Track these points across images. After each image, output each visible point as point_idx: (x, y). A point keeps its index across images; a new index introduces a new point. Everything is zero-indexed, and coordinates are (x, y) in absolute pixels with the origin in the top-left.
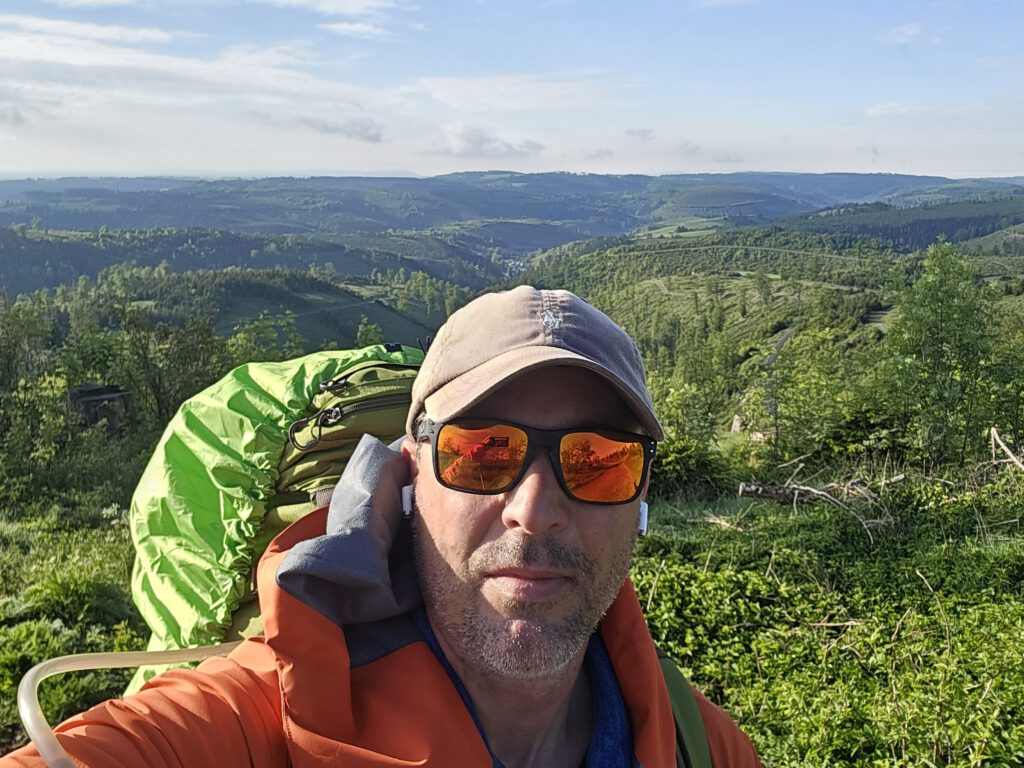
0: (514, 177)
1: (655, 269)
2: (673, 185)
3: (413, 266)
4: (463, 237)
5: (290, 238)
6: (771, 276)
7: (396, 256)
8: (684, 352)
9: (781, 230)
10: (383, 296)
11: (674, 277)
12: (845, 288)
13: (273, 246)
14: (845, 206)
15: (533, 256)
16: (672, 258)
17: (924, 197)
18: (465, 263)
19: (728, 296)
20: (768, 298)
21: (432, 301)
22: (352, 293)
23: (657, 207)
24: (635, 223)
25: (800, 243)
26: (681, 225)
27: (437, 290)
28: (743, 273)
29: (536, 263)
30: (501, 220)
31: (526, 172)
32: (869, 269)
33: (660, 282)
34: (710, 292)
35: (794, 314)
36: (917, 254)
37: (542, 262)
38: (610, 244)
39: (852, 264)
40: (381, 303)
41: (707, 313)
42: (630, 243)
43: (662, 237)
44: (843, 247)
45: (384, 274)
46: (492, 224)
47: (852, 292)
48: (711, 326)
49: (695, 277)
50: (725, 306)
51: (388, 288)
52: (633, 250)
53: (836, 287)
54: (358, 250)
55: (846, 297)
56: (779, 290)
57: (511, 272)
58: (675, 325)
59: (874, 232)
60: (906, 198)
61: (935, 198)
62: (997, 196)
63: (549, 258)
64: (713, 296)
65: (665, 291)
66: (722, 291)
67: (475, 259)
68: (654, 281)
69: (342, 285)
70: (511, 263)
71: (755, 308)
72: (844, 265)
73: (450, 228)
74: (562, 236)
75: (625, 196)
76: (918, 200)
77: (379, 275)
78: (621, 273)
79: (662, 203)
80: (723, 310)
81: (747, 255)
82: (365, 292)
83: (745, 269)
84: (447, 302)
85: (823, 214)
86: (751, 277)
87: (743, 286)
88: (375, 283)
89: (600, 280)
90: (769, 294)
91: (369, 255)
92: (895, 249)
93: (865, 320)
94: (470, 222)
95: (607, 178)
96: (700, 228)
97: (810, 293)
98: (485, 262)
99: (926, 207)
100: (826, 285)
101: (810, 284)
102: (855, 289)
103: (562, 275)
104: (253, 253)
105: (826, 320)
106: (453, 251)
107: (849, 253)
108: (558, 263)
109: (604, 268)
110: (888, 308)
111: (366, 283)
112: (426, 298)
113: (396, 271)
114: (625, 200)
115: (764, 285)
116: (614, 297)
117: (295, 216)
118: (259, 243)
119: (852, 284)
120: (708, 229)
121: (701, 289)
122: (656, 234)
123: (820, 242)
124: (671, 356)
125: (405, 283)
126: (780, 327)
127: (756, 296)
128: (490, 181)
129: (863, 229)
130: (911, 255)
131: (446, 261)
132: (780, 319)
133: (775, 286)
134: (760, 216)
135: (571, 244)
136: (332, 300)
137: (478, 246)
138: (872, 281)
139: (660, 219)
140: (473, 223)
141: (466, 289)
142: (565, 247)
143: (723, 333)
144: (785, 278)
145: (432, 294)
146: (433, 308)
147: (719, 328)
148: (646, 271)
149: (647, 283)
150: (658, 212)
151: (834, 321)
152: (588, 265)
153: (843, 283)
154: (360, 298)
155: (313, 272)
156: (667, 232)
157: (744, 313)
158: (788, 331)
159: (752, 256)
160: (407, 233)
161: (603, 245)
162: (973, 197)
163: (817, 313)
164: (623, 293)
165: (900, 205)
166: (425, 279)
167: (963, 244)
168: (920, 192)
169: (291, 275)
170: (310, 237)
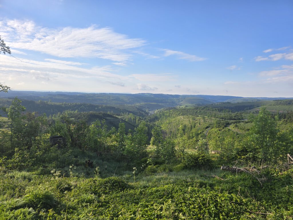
0: (152, 94)
1: (181, 114)
2: (184, 97)
3: (130, 112)
4: (140, 106)
5: (104, 105)
6: (205, 117)
7: (126, 110)
8: (187, 132)
9: (207, 107)
10: (123, 118)
11: (185, 116)
12: (221, 120)
13: (100, 107)
14: (221, 102)
15: (155, 111)
16: (185, 112)
17: (238, 101)
18: (141, 112)
19: (196, 120)
20: (205, 121)
21: (134, 119)
22: (116, 118)
23: (181, 101)
24: (177, 104)
25: (211, 110)
26: (186, 105)
27: (135, 117)
28: (199, 116)
29: (156, 112)
30: (149, 103)
31: (154, 93)
32: (226, 116)
33: (182, 117)
34: (192, 119)
35: (210, 125)
36: (237, 113)
37: (157, 112)
38: (172, 109)
39: (223, 114)
40: (122, 120)
41: (192, 124)
42: (175, 108)
43: (182, 108)
44: (221, 111)
45: (124, 113)
46: (146, 104)
47: (223, 121)
48: (193, 127)
49: (189, 116)
50: (196, 122)
51: (124, 117)
52: (176, 110)
53: (219, 119)
54: (118, 108)
55: (221, 121)
56: (207, 119)
57: (150, 114)
58: (185, 126)
59: (227, 108)
60: (234, 101)
61: (240, 101)
62: (254, 101)
63: (158, 111)
64: (193, 120)
65: (183, 119)
66: (195, 119)
67: (143, 111)
68: (180, 117)
69: (114, 116)
70: (150, 112)
71: (202, 123)
72: (221, 115)
73: (138, 104)
74: (161, 107)
75: (174, 99)
76: (236, 102)
77: (122, 114)
78: (173, 115)
79: (182, 101)
80: (195, 123)
81: (200, 112)
82: (119, 117)
83: (200, 115)
84: (137, 120)
85: (216, 104)
86: (201, 117)
87: (199, 118)
88: (121, 115)
89: (169, 116)
90: (205, 120)
91: (120, 109)
92: (232, 112)
93: (226, 126)
94: (142, 103)
95: (171, 95)
96: (190, 106)
97: (214, 121)
98: (145, 112)
99: (238, 103)
100: (217, 119)
101: (214, 118)
102: (223, 120)
103: (161, 115)
104: (96, 108)
105: (217, 126)
106: (138, 109)
107: (222, 112)
108: (160, 112)
109: (170, 114)
110: (231, 124)
111: (119, 115)
112: (132, 119)
113: (126, 113)
114: (174, 100)
115: (204, 118)
116: (172, 120)
117: (105, 101)
118: (98, 106)
119: (223, 119)
120: (192, 106)
121: (190, 119)
122: (181, 107)
123: (216, 110)
124: (184, 133)
125: (128, 115)
126: (207, 127)
127: (202, 121)
128: (147, 95)
129: (225, 107)
130: (235, 113)
131: (137, 111)
132: (207, 125)
133: (206, 119)
134: (203, 104)
135: (163, 108)
136: (112, 119)
137: (144, 108)
138: (227, 118)
139: (182, 104)
140: (143, 103)
141: (141, 117)
142: (162, 109)
143: (195, 128)
144: (208, 117)
145: (133, 118)
146: (134, 121)
147: (194, 127)
148: (179, 115)
149: (179, 117)
150: (181, 102)
151: (219, 126)
152: (167, 113)
153: (221, 118)
154: (118, 118)
155: (108, 113)
156: (183, 107)
157: (200, 124)
158: (209, 128)
159: (201, 112)
160: (129, 105)
161: (170, 109)
162: (248, 101)
163: (215, 125)
164: (174, 119)
165: (233, 102)
166: (132, 115)
167: (247, 111)
168: (237, 100)
169: (104, 113)
170: (108, 105)
